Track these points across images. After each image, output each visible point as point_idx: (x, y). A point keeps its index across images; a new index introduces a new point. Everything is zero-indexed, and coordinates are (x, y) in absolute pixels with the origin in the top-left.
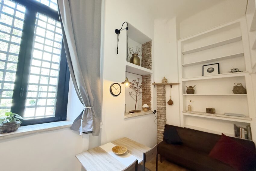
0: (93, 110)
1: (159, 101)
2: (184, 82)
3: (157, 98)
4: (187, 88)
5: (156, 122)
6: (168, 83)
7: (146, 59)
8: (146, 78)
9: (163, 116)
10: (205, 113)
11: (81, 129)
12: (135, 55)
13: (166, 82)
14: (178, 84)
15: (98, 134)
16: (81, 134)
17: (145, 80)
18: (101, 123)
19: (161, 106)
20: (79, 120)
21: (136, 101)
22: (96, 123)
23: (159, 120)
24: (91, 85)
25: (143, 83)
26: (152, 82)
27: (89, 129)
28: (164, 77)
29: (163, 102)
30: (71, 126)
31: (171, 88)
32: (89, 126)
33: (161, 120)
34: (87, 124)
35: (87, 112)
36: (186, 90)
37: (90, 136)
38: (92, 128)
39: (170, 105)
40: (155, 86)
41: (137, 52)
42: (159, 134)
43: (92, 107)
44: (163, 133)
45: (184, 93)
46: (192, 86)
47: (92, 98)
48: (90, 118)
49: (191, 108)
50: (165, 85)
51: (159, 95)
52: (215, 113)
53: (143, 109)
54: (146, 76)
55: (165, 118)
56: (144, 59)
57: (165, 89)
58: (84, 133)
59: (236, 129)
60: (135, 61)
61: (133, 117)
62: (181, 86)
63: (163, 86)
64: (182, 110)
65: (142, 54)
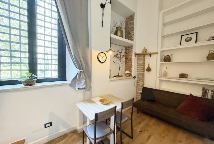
0: (85, 73)
1: (139, 69)
2: (162, 52)
3: (137, 66)
4: (165, 57)
5: (136, 85)
6: (147, 52)
7: (129, 32)
8: (129, 49)
9: (142, 80)
10: (178, 77)
11: (77, 86)
12: (119, 28)
13: (146, 51)
14: (157, 53)
15: (89, 90)
16: (77, 89)
17: (128, 51)
18: (91, 83)
19: (141, 73)
20: (75, 80)
21: (120, 68)
22: (87, 82)
23: (138, 83)
24: (82, 53)
25: (125, 53)
26: (134, 52)
27: (82, 85)
28: (145, 48)
29: (142, 69)
30: (70, 84)
31: (150, 57)
32: (83, 84)
33: (140, 84)
34: (81, 82)
35: (81, 74)
36: (163, 58)
37: (83, 91)
38: (85, 85)
39: (148, 71)
40: (136, 55)
41: (120, 25)
42: (138, 95)
43: (84, 70)
44: (141, 94)
45: (161, 61)
46: (169, 55)
47: (84, 64)
48: (82, 78)
49: (166, 73)
50: (145, 55)
51: (139, 63)
52: (187, 78)
53: (125, 74)
54: (129, 47)
55: (143, 82)
56: (127, 32)
57: (145, 58)
58: (79, 89)
59: (204, 91)
60: (119, 33)
61: (116, 80)
62: (159, 55)
63: (143, 55)
64: (158, 75)
65: (126, 27)
